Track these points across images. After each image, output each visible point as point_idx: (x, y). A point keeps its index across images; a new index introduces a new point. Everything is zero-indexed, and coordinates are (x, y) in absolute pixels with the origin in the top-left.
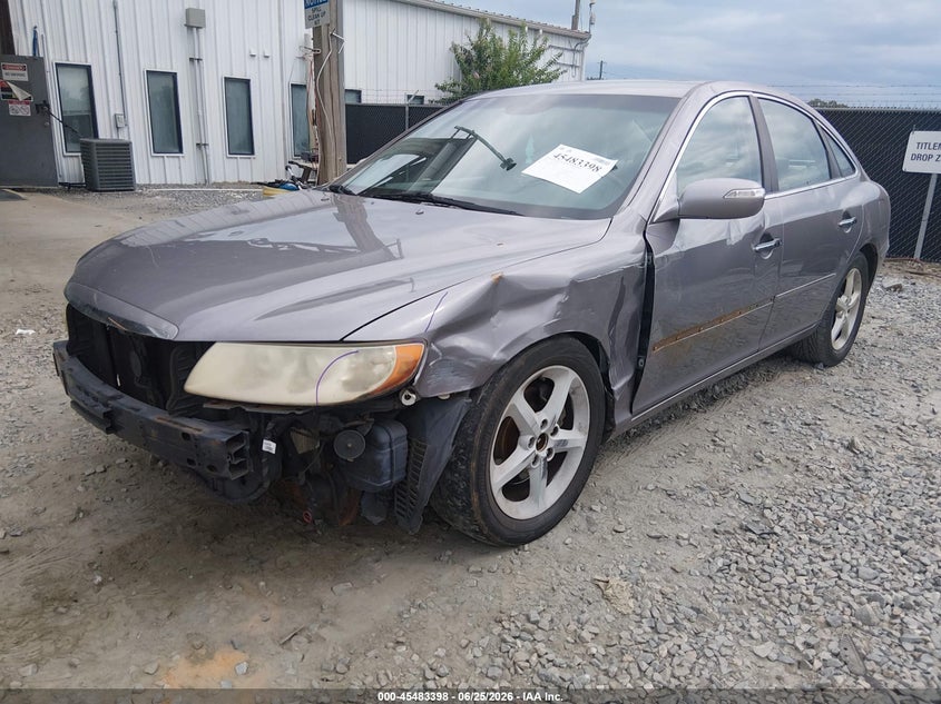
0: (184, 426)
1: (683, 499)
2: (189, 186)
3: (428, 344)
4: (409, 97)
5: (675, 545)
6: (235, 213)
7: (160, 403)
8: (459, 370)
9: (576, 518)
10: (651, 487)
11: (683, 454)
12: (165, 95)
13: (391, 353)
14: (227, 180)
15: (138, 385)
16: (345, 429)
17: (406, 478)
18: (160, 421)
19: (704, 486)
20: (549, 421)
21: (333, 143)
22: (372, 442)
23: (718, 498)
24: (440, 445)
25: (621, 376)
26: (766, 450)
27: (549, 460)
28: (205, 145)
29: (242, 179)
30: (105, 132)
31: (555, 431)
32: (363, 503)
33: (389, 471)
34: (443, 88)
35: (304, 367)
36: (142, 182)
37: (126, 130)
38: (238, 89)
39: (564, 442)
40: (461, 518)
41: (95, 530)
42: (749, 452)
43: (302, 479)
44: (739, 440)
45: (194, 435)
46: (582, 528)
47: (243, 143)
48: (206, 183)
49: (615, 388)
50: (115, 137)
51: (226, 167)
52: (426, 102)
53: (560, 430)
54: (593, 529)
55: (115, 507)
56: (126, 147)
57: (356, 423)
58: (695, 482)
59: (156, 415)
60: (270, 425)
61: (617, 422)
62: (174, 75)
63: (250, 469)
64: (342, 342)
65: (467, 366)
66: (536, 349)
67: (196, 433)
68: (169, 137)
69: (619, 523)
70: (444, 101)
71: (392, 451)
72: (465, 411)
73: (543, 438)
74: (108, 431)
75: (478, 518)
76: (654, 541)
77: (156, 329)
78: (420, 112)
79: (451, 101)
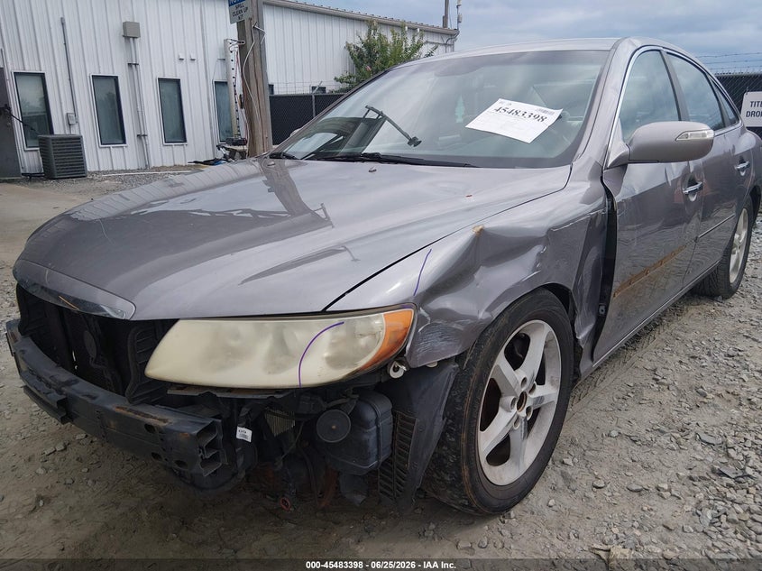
0: (146, 416)
1: (649, 445)
2: (132, 171)
3: (417, 309)
4: (314, 88)
5: (658, 498)
6: (171, 186)
7: (119, 388)
8: (446, 334)
9: (552, 474)
10: (614, 433)
11: (632, 395)
12: (108, 97)
13: (378, 321)
14: (165, 165)
15: (93, 365)
16: (328, 409)
17: (391, 456)
18: (119, 411)
19: (663, 428)
20: (528, 379)
21: (260, 123)
22: (358, 421)
23: (682, 441)
24: (430, 417)
25: (585, 325)
26: (707, 386)
27: (528, 419)
28: (144, 136)
29: (177, 163)
30: (59, 129)
31: (533, 388)
32: (341, 481)
33: (376, 450)
34: (341, 81)
35: (281, 342)
36: (93, 170)
37: (76, 126)
38: (170, 88)
39: (541, 399)
40: (449, 492)
41: (57, 521)
42: (691, 388)
43: (280, 464)
44: (678, 376)
45: (159, 428)
46: (560, 486)
47: (176, 133)
48: (147, 167)
49: (580, 338)
50: (67, 133)
51: (162, 154)
52: (327, 91)
53: (537, 387)
54: (573, 486)
55: (77, 491)
56: (78, 140)
57: (340, 401)
58: (653, 425)
59: (114, 404)
60: (245, 411)
61: (582, 371)
62: (116, 78)
63: (224, 461)
64: (324, 313)
65: (455, 329)
66: (518, 305)
67: (162, 424)
68: (113, 130)
69: (597, 478)
70: (342, 90)
71: (378, 429)
72: (452, 378)
73: (523, 398)
74: (63, 421)
75: (469, 492)
76: (636, 495)
77: (111, 308)
78: (323, 100)
79: (347, 90)
